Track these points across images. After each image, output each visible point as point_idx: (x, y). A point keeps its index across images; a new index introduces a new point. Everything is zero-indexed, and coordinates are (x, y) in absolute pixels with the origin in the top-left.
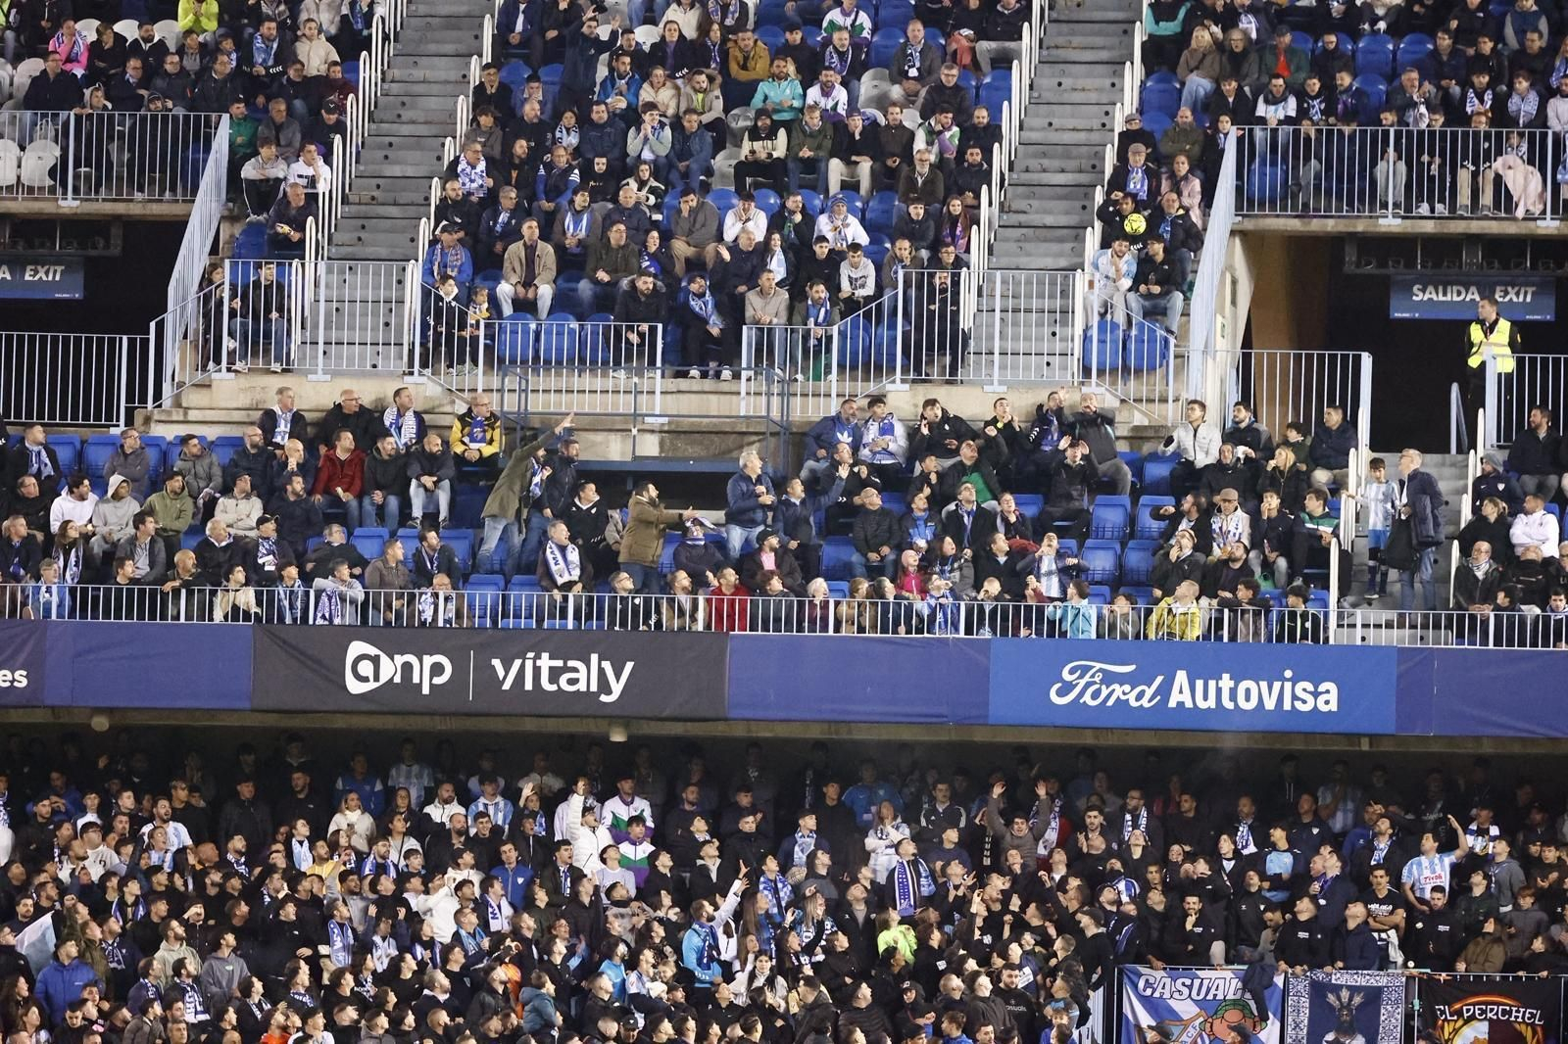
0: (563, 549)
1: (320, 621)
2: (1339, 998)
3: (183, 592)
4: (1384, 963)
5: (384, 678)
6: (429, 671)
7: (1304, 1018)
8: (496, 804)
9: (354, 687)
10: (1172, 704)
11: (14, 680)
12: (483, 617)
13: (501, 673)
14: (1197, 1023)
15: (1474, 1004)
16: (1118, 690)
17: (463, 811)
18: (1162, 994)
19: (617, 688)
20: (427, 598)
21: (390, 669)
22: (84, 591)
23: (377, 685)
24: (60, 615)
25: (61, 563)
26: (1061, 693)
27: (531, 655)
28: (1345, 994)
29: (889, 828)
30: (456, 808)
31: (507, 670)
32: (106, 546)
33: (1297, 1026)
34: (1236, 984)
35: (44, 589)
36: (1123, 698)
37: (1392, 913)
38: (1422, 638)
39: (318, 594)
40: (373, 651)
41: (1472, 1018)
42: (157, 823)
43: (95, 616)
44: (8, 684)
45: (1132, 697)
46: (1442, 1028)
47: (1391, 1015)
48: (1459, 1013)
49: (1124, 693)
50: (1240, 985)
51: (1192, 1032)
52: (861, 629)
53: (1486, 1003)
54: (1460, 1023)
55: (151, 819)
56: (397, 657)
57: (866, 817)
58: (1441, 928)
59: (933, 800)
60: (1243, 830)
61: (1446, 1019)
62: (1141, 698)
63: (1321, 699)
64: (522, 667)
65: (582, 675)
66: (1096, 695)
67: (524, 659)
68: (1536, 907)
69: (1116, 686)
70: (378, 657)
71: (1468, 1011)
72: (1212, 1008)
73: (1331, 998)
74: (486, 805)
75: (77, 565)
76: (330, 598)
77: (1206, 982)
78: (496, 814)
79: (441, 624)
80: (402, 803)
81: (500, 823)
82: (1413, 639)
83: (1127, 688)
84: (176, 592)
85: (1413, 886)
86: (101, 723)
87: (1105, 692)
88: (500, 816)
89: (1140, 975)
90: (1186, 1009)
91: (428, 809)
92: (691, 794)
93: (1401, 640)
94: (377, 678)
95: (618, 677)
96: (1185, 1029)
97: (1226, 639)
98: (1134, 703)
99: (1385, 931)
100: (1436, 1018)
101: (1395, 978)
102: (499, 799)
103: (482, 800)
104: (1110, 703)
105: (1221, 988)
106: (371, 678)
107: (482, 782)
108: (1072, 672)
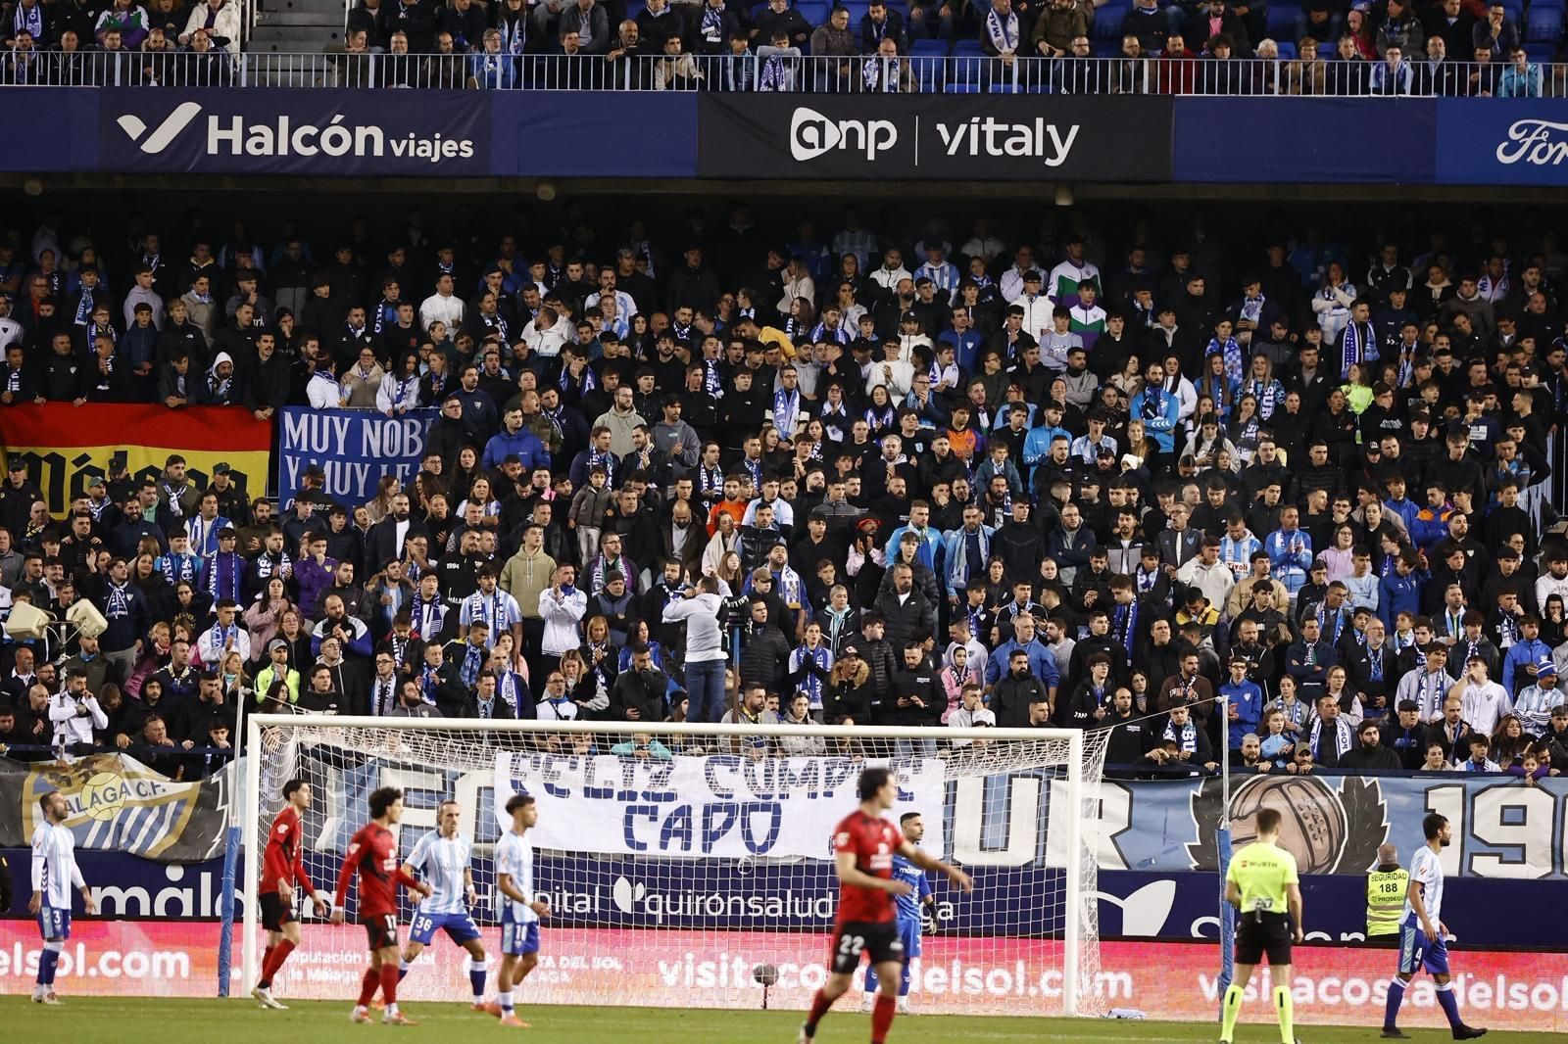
0: (1004, 19)
1: (764, 88)
3: (628, 61)
5: (829, 144)
6: (876, 136)
8: (942, 269)
9: (800, 153)
11: (460, 150)
12: (927, 82)
13: (946, 138)
17: (908, 276)
19: (1063, 152)
20: (872, 64)
21: (834, 135)
22: (529, 61)
23: (822, 151)
24: (505, 84)
25: (506, 33)
26: (1508, 152)
27: (976, 119)
29: (1336, 290)
30: (903, 274)
31: (952, 134)
32: (550, 16)
35: (487, 59)
39: (763, 61)
40: (818, 117)
42: (605, 292)
43: (540, 85)
44: (453, 154)
52: (1307, 90)
55: (597, 288)
56: (842, 123)
57: (1314, 276)
59: (1380, 262)
64: (968, 132)
65: (1027, 139)
66: (1542, 154)
67: (969, 124)
69: (1562, 145)
70: (823, 123)
74: (931, 270)
75: (521, 37)
76: (774, 66)
78: (941, 279)
79: (885, 89)
80: (849, 269)
81: (946, 286)
84: (621, 61)
86: (547, 192)
87: (1552, 150)
88: (946, 279)
91: (875, 275)
92: (1137, 257)
94: (822, 145)
95: (1063, 141)
102: (944, 264)
103: (928, 265)
104: (1557, 161)
106: (817, 145)
107: (926, 248)
108: (1518, 130)
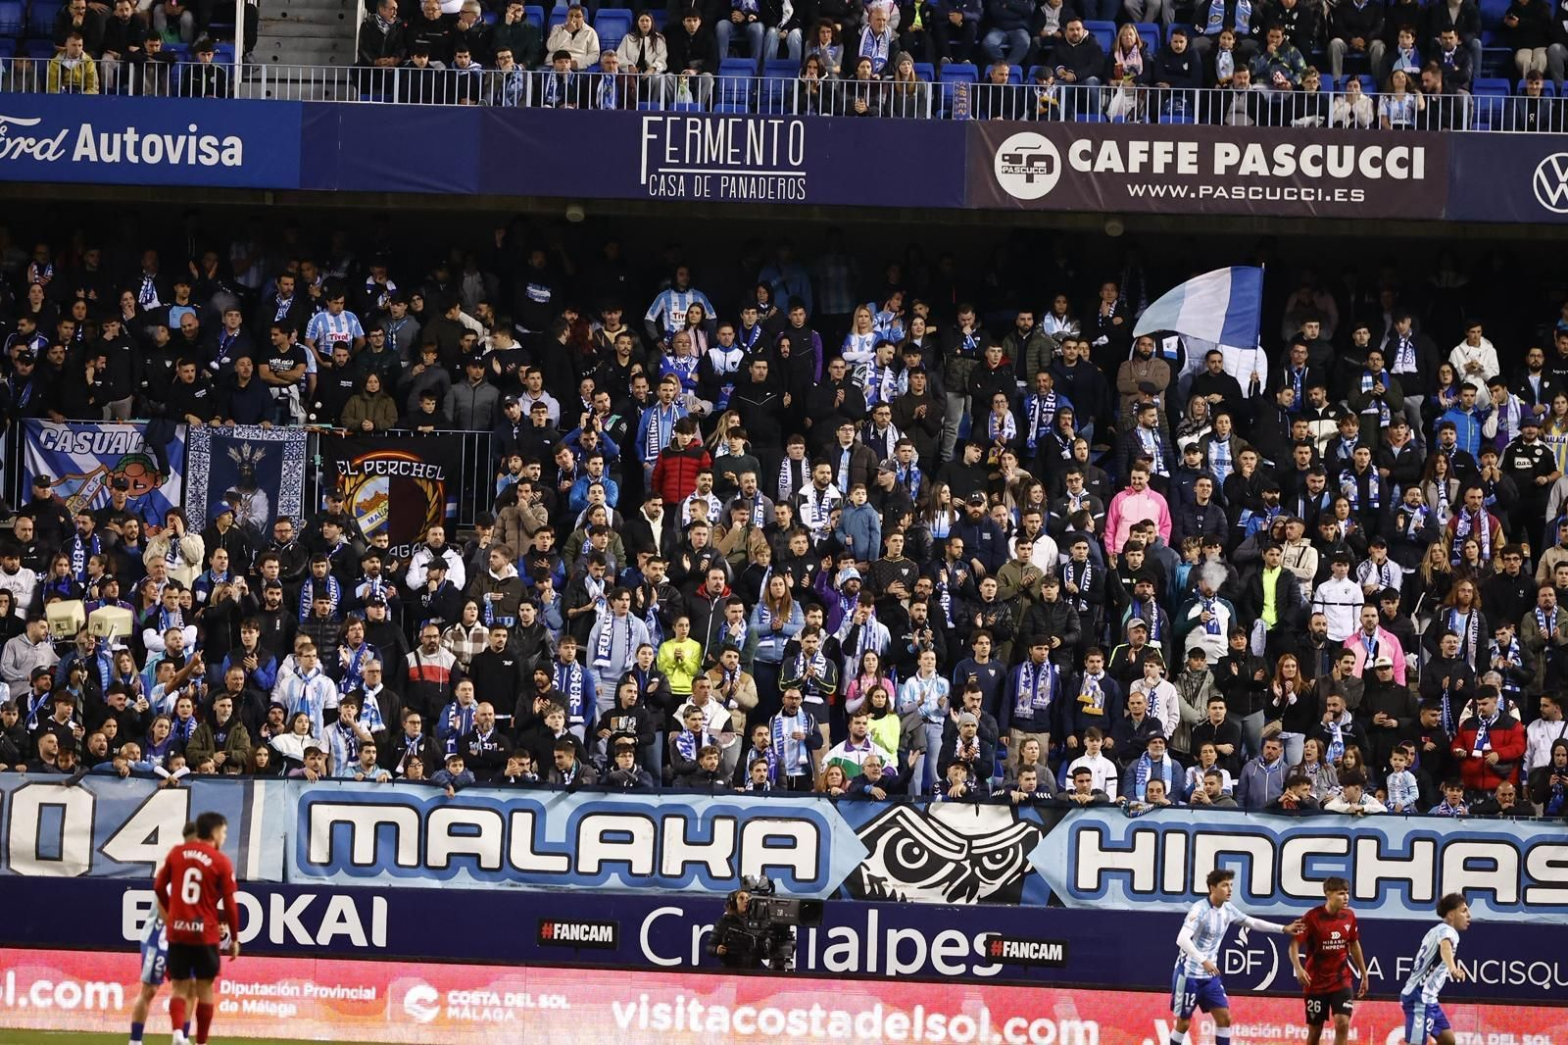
2: (240, 453)
4: (286, 418)
7: (205, 474)
10: (77, 157)
14: (98, 476)
15: (375, 460)
16: (22, 143)
18: (63, 448)
28: (246, 449)
33: (197, 481)
34: (137, 438)
36: (27, 151)
37: (293, 368)
38: (327, 93)
41: (373, 473)
45: (36, 151)
46: (344, 483)
47: (292, 470)
48: (360, 468)
49: (29, 147)
50: (141, 439)
51: (93, 486)
53: (388, 459)
54: (362, 477)
58: (344, 383)
60: (147, 284)
61: (347, 474)
62: (46, 151)
63: (226, 153)
68: (438, 364)
69: (21, 139)
71: (369, 466)
72: (113, 462)
73: (233, 452)
77: (107, 436)
82: (318, 95)
83: (32, 141)
85: (318, 340)
89: (42, 429)
90: (87, 462)
93: (306, 95)
96: (85, 484)
97: (131, 93)
98: (38, 157)
99: (287, 386)
100: (338, 474)
101: (297, 432)
105: (123, 442)
